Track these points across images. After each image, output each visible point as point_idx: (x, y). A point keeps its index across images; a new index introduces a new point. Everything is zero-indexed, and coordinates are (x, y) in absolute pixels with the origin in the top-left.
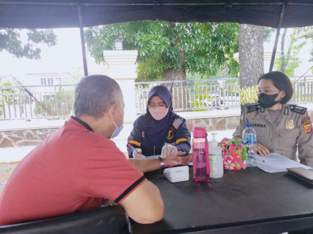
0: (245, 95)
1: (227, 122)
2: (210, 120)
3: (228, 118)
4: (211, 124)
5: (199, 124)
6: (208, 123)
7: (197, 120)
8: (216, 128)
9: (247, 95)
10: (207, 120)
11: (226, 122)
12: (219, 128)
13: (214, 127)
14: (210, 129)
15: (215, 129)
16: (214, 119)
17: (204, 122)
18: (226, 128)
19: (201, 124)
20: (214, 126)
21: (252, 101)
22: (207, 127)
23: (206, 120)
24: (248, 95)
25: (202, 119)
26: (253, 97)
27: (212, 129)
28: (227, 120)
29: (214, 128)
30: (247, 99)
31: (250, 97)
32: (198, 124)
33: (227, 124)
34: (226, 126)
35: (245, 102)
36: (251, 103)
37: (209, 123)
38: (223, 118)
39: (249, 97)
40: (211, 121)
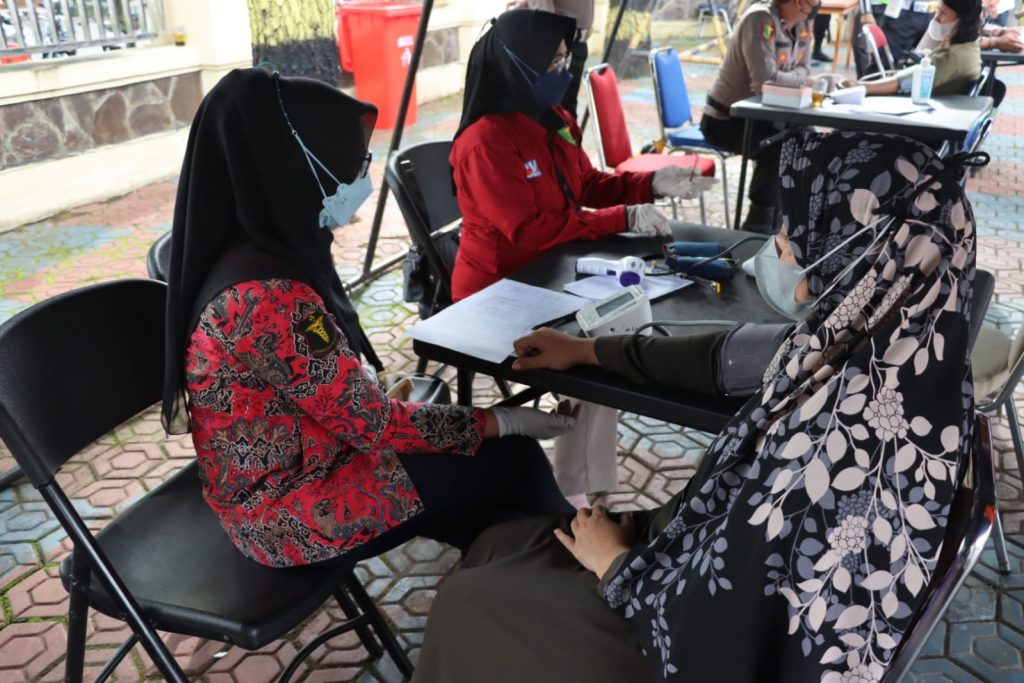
0: (280, 7)
1: (130, 107)
2: (64, 105)
3: (130, 91)
4: (71, 122)
5: (25, 125)
6: (58, 118)
7: (15, 109)
8: (94, 136)
9: (285, 10)
10: (52, 103)
11: (124, 110)
12: (104, 136)
13: (82, 131)
14: (72, 144)
15: (88, 143)
16: (79, 100)
17: (41, 116)
18: (130, 131)
19: (30, 125)
20: (86, 130)
21: (305, 33)
22: (60, 136)
23: (50, 105)
24: (290, 8)
25: (32, 106)
26: (307, 17)
27: (77, 143)
28: (127, 97)
29: (85, 135)
30: (289, 22)
31: (298, 18)
32: (18, 129)
33: (128, 113)
34: (127, 123)
35: (281, 35)
36: (301, 38)
37: (65, 119)
38: (112, 94)
39: (294, 18)
40: (70, 108)
